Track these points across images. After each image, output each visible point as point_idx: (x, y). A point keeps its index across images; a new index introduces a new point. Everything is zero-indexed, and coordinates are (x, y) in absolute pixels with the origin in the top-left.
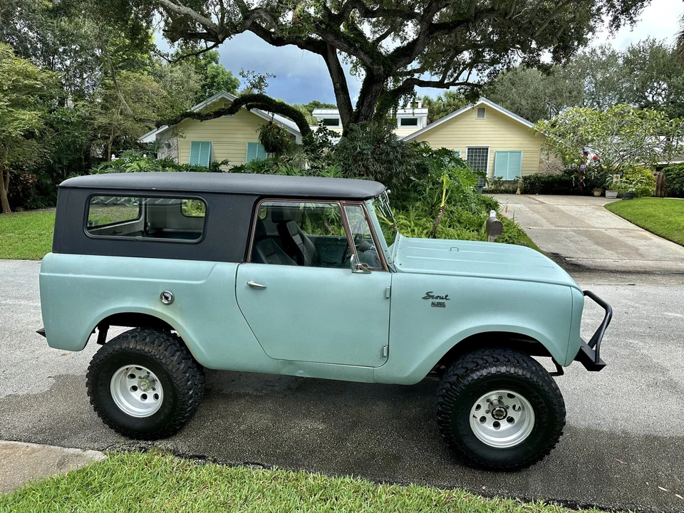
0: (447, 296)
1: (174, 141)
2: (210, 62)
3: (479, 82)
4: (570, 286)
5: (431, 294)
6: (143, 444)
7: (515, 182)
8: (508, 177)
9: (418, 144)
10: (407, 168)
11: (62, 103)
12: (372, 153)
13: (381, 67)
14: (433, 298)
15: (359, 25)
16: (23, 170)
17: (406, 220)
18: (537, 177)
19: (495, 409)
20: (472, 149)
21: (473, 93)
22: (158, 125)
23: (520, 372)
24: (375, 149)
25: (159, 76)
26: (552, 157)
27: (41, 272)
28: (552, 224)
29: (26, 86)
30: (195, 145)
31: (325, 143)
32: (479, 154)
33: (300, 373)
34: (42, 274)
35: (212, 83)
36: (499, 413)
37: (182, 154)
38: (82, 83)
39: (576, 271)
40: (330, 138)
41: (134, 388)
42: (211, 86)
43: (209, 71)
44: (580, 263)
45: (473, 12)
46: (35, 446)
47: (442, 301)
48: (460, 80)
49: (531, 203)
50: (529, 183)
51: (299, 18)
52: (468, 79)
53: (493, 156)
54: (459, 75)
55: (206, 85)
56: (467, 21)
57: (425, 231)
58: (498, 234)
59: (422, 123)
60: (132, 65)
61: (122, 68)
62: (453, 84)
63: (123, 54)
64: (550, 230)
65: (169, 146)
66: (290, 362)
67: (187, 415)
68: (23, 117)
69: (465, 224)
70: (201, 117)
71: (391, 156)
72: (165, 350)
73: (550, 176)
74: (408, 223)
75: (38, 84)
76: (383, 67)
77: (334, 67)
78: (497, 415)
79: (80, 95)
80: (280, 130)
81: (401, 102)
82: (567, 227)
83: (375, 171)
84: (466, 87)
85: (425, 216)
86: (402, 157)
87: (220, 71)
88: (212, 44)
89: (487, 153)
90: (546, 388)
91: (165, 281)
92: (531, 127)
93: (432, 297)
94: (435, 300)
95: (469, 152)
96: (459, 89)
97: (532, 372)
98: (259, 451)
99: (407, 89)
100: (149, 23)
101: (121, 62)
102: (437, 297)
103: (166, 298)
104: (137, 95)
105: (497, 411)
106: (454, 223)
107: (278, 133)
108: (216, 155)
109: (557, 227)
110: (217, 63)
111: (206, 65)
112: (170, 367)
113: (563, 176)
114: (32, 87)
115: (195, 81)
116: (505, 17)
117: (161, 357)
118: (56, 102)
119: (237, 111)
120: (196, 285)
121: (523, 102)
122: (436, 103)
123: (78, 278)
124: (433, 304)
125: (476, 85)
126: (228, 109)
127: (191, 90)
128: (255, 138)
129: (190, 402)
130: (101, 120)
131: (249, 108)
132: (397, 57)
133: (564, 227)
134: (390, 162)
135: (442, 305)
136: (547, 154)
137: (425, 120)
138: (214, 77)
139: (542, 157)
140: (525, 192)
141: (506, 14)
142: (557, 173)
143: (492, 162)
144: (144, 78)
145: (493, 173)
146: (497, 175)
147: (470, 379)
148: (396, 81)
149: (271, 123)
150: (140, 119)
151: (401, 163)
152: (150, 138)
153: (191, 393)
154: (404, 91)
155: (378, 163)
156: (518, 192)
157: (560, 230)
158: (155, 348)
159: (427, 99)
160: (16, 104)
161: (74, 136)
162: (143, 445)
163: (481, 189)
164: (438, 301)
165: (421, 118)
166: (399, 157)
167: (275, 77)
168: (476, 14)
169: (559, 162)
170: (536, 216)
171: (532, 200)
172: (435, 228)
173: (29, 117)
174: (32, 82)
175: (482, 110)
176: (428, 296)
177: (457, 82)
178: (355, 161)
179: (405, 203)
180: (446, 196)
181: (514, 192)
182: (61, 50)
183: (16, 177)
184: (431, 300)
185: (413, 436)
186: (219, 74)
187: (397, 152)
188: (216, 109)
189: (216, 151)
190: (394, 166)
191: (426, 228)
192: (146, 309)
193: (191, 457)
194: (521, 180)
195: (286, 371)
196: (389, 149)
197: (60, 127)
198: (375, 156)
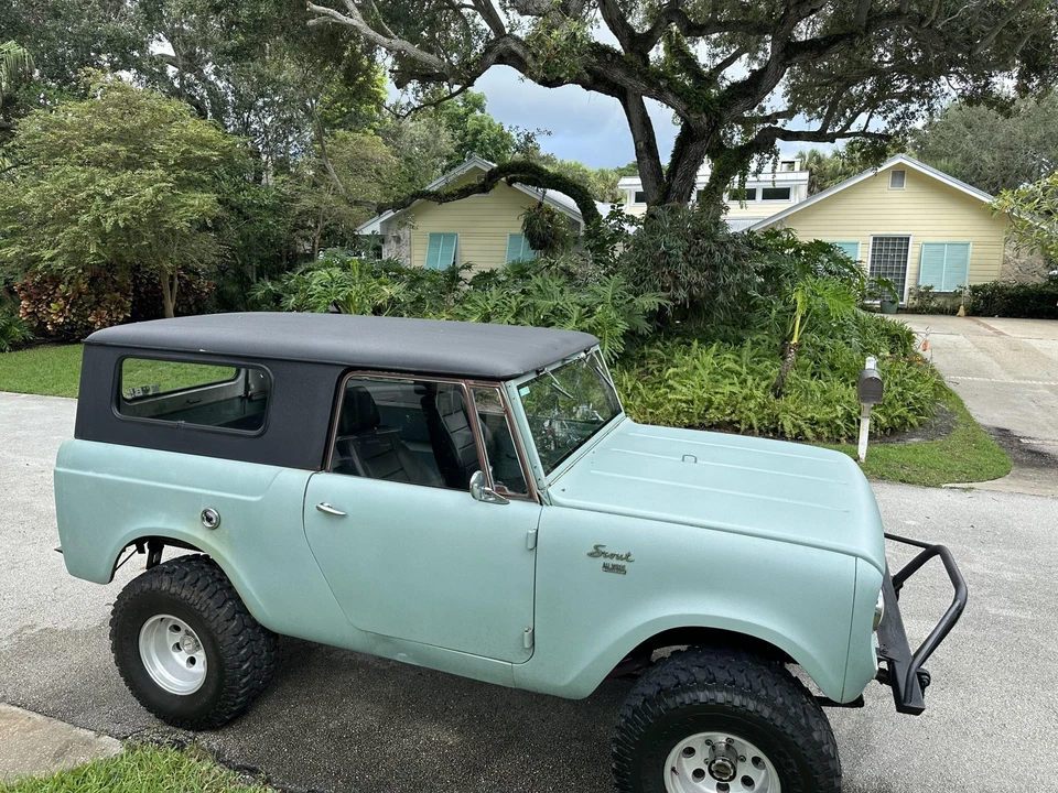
0: (628, 555)
1: (405, 232)
2: (472, 111)
3: (887, 131)
4: (856, 556)
5: (603, 550)
6: (181, 735)
7: (957, 295)
8: (944, 285)
9: (778, 234)
10: (742, 278)
11: (258, 180)
12: (684, 254)
13: (704, 115)
14: (606, 557)
15: (690, 46)
16: (198, 274)
17: (736, 362)
18: (997, 287)
19: (714, 762)
20: (881, 239)
21: (874, 150)
22: (381, 210)
23: (751, 706)
24: (690, 247)
25: (392, 136)
26: (1024, 251)
27: (58, 465)
28: (1010, 373)
29: (199, 158)
30: (434, 237)
31: (619, 234)
32: (892, 249)
33: (401, 657)
34: (58, 469)
35: (472, 141)
36: (722, 769)
37: (416, 252)
38: (287, 148)
39: (1034, 466)
40: (626, 226)
41: (178, 647)
42: (472, 147)
43: (471, 124)
44: (1046, 449)
45: (864, 18)
46: (39, 718)
47: (620, 563)
48: (854, 128)
49: (979, 333)
50: (981, 298)
51: (555, 49)
52: (867, 126)
53: (917, 250)
54: (851, 120)
55: (466, 145)
56: (851, 35)
57: (764, 384)
58: (874, 399)
59: (799, 195)
60: (352, 121)
61: (339, 126)
62: (842, 135)
63: (342, 106)
64: (1005, 384)
65: (398, 240)
66: (386, 639)
67: (239, 700)
68: (192, 202)
69: (841, 371)
70: (440, 198)
71: (717, 259)
72: (210, 598)
73: (1022, 286)
74: (738, 368)
75: (215, 156)
76: (707, 115)
77: (636, 117)
78: (717, 771)
79: (282, 167)
80: (553, 215)
81: (753, 166)
82: (1038, 380)
83: (689, 283)
84: (863, 139)
85: (771, 356)
86: (735, 259)
87: (486, 123)
88: (457, 88)
89: (907, 245)
90: (800, 742)
91: (210, 492)
92: (987, 201)
93: (605, 554)
94: (608, 561)
95: (874, 244)
96: (851, 144)
97: (775, 708)
98: (339, 772)
99: (764, 144)
100: (372, 60)
101: (338, 117)
102: (612, 556)
103: (209, 520)
104: (358, 166)
105: (719, 765)
106: (822, 370)
107: (550, 220)
108: (465, 253)
109: (1020, 379)
110: (482, 111)
111: (466, 115)
112: (214, 625)
113: (1046, 286)
114: (206, 159)
115: (446, 141)
116: (920, 25)
117: (203, 609)
118: (250, 177)
119: (492, 187)
120: (250, 502)
121: (986, 157)
122: (830, 161)
123: (99, 479)
124: (605, 567)
125: (881, 136)
126: (480, 185)
127: (439, 154)
128: (516, 226)
129: (244, 680)
130: (307, 202)
131: (510, 182)
132: (732, 97)
133: (1031, 379)
134: (715, 268)
135: (620, 570)
136: (1017, 249)
137: (804, 189)
138: (477, 132)
139: (1009, 252)
140: (974, 312)
141: (922, 19)
142: (1038, 280)
143: (916, 261)
144: (366, 139)
145: (917, 280)
146: (923, 283)
147: (678, 700)
148: (747, 132)
149: (540, 204)
150: (355, 202)
151: (733, 270)
152: (372, 227)
153: (245, 667)
154: (759, 148)
155: (694, 268)
156: (962, 311)
157: (1024, 385)
158: (195, 593)
159: (815, 155)
160: (185, 184)
161: (268, 225)
162: (181, 737)
163: (895, 307)
164: (614, 563)
165: (796, 187)
166: (731, 259)
167: (549, 134)
168: (869, 21)
169: (1039, 262)
170: (982, 357)
171: (983, 328)
172: (782, 378)
173: (201, 201)
174: (207, 153)
175: (899, 174)
176: (597, 552)
177: (848, 131)
178: (656, 265)
179: (741, 333)
180: (801, 325)
181: (954, 312)
182: (260, 103)
183: (188, 284)
184: (602, 560)
185: (595, 778)
186: (483, 128)
187: (727, 252)
188: (462, 185)
189: (463, 247)
190: (721, 274)
191: (767, 378)
192: (182, 533)
193: (239, 768)
194: (967, 292)
195: (380, 650)
196: (714, 248)
197: (250, 212)
198: (690, 257)
